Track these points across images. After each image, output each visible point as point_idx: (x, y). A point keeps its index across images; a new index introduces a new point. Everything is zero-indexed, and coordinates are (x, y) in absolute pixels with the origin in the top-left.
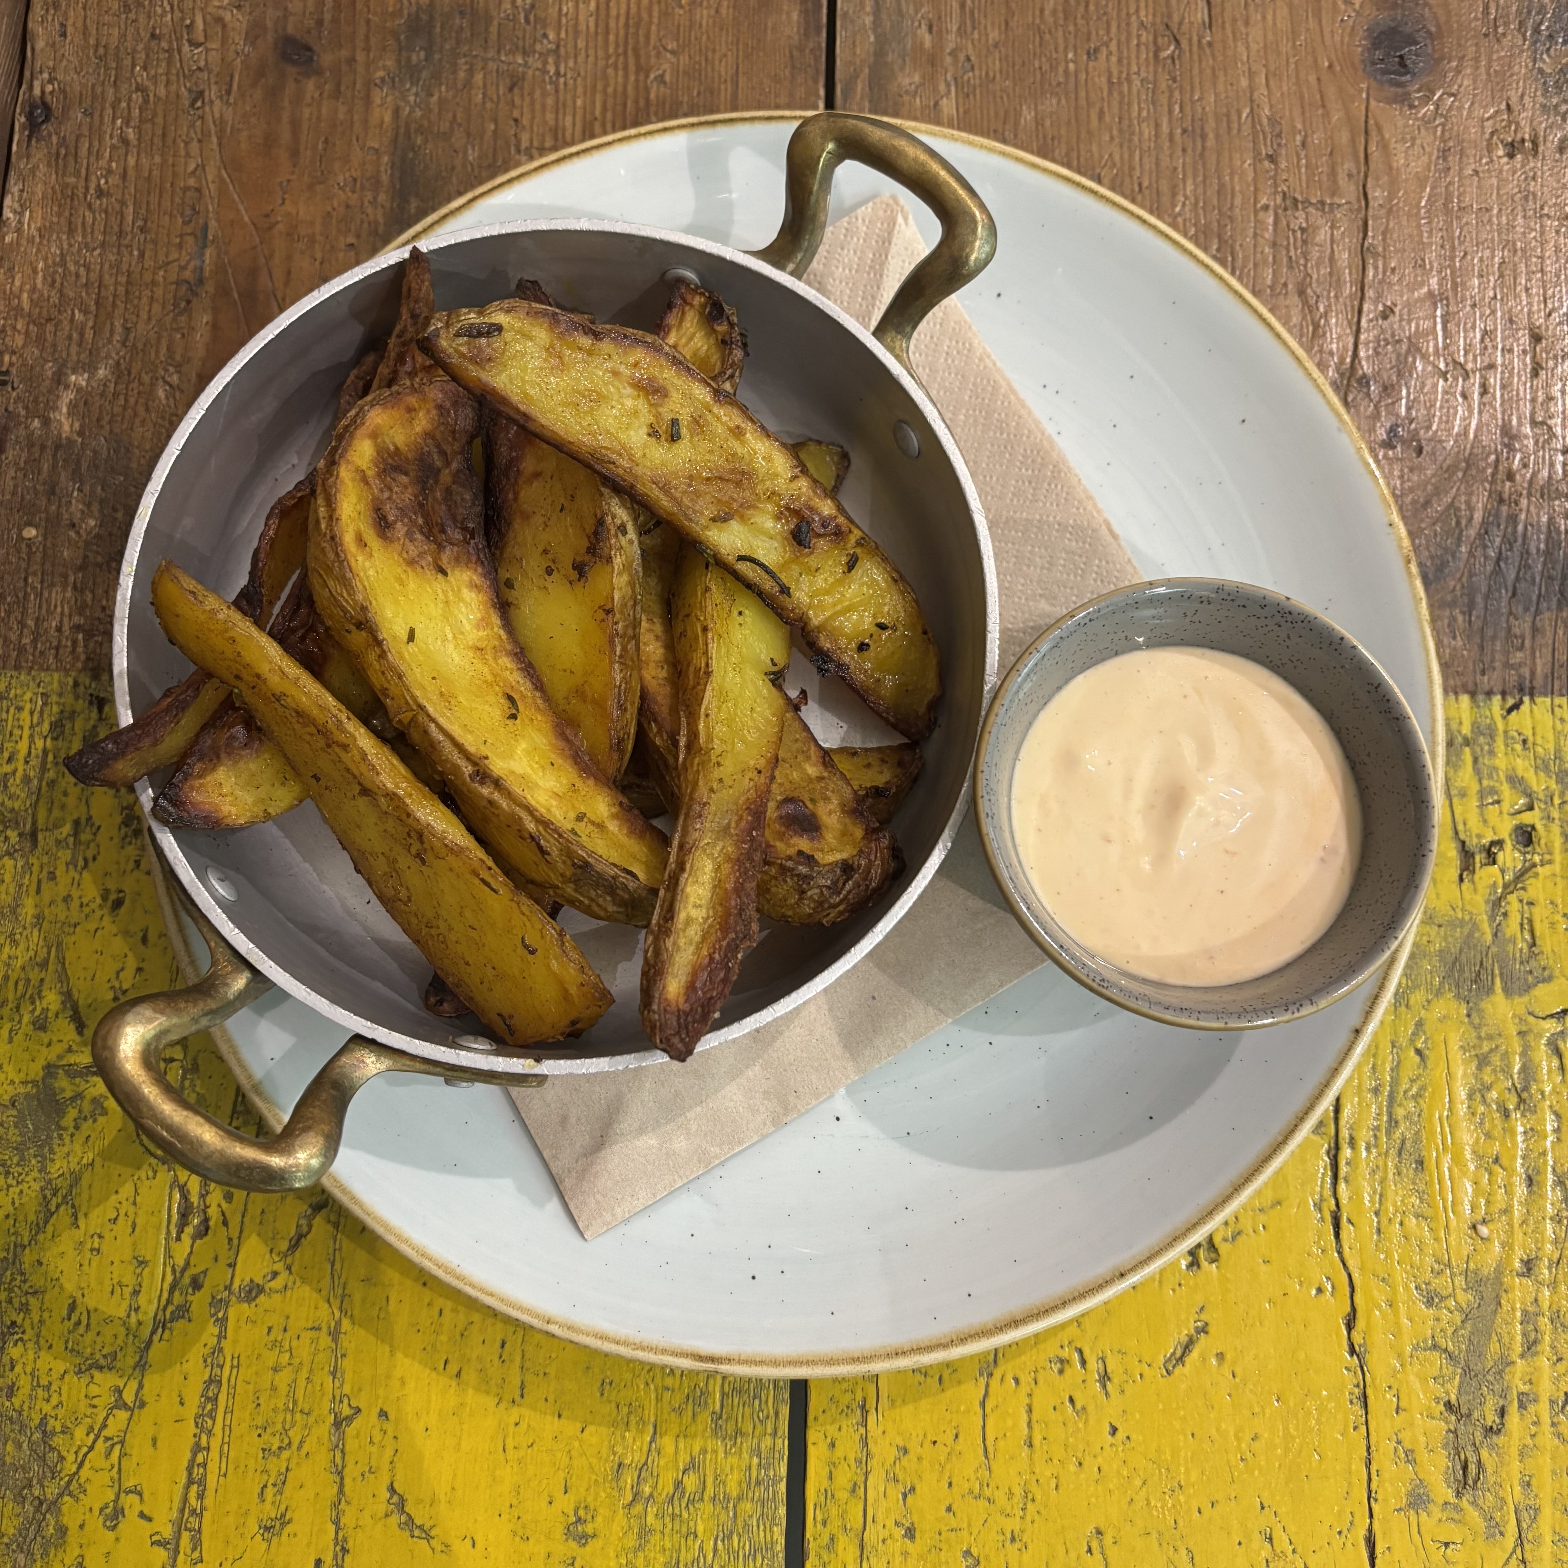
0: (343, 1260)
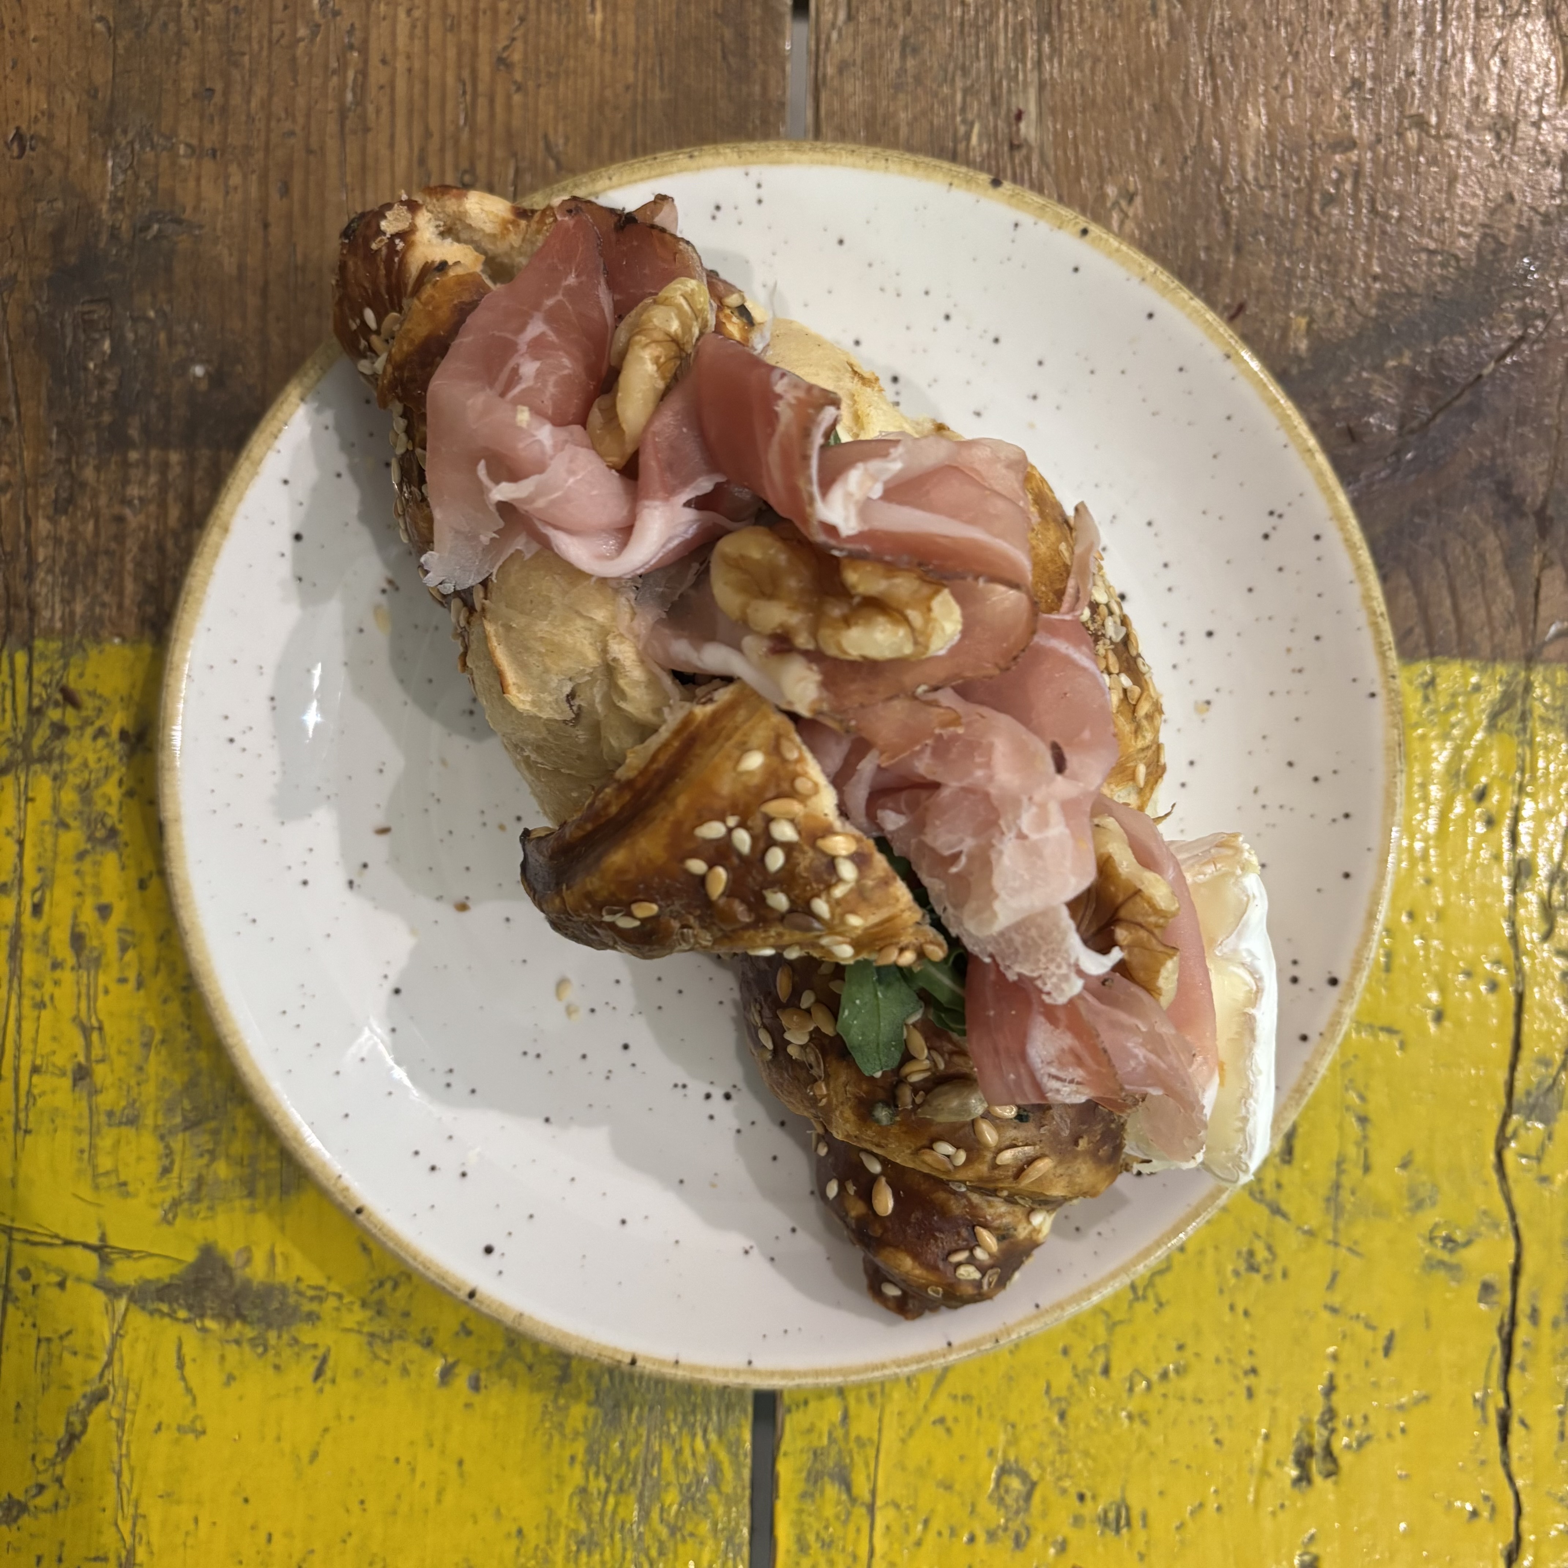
0: (132, 1469)
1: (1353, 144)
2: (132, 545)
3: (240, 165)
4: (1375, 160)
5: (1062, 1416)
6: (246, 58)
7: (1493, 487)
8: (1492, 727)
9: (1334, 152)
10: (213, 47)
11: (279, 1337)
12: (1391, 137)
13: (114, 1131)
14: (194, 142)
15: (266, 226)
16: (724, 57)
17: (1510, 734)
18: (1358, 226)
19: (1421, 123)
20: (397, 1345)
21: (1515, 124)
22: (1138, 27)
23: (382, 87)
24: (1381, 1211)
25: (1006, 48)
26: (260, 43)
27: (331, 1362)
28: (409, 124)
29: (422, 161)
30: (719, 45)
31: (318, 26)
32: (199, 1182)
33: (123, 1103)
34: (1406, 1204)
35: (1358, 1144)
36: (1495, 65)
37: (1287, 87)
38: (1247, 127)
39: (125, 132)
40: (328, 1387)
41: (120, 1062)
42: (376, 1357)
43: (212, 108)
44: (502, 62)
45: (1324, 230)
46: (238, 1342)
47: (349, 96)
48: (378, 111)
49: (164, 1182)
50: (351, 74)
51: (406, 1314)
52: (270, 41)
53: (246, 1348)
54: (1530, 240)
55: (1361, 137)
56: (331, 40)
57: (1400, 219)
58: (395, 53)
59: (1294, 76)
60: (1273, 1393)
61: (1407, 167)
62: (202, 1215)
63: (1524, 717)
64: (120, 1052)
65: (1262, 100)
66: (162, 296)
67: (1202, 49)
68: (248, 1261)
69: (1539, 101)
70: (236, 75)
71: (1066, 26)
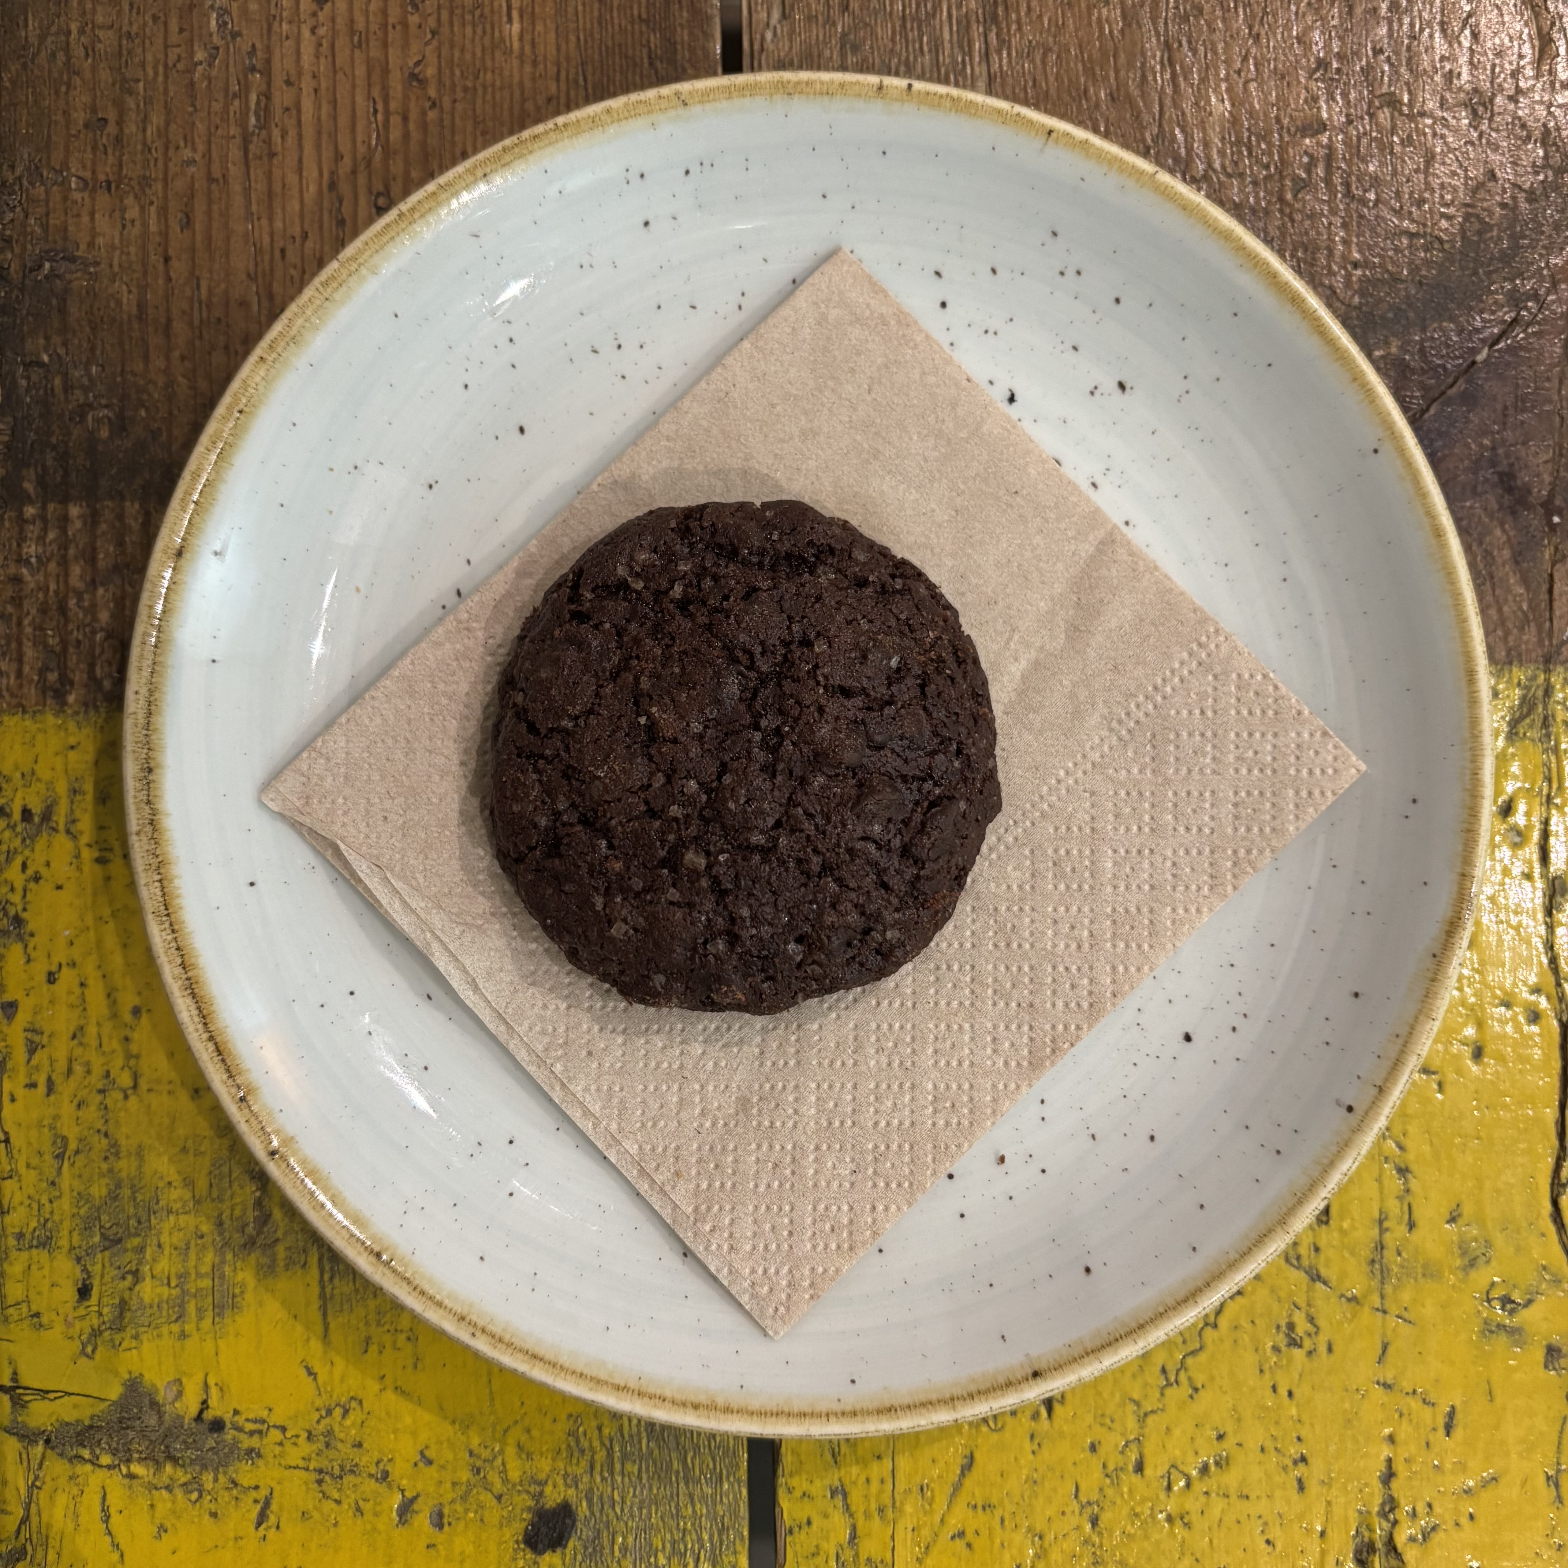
1: (1323, 127)
2: (31, 607)
3: (136, 197)
4: (1347, 143)
5: (1095, 1522)
6: (141, 84)
7: (1496, 478)
8: (1512, 736)
9: (1304, 137)
10: (105, 75)
11: (216, 1480)
12: (1362, 118)
13: (25, 1255)
14: (87, 175)
15: (167, 260)
16: (651, 64)
17: (1533, 740)
18: (1333, 212)
19: (1393, 102)
20: (349, 1479)
21: (1492, 100)
22: (1090, 15)
23: (287, 109)
24: (1430, 1272)
25: (951, 41)
26: (155, 68)
27: (274, 1506)
28: (318, 146)
29: (333, 186)
30: (645, 51)
31: (217, 48)
32: (123, 1306)
33: (34, 1224)
34: (1458, 1262)
35: (1400, 1198)
36: (1466, 40)
37: (1249, 70)
38: (1211, 114)
39: (12, 167)
40: (272, 1534)
41: (30, 1177)
42: (326, 1496)
43: (104, 140)
44: (415, 78)
45: (1298, 217)
46: (169, 1488)
47: (253, 120)
48: (284, 134)
49: (82, 1311)
50: (253, 97)
51: (360, 1445)
52: (166, 65)
53: (179, 1493)
54: (1515, 219)
55: (1330, 118)
56: (231, 62)
57: (1377, 201)
58: (300, 74)
59: (1255, 58)
60: (1326, 1483)
61: (1382, 150)
62: (125, 1345)
63: (1546, 722)
64: (28, 1166)
65: (1224, 86)
66: (56, 340)
67: (1158, 34)
68: (180, 1394)
69: (1515, 74)
70: (130, 102)
71: (1014, 16)
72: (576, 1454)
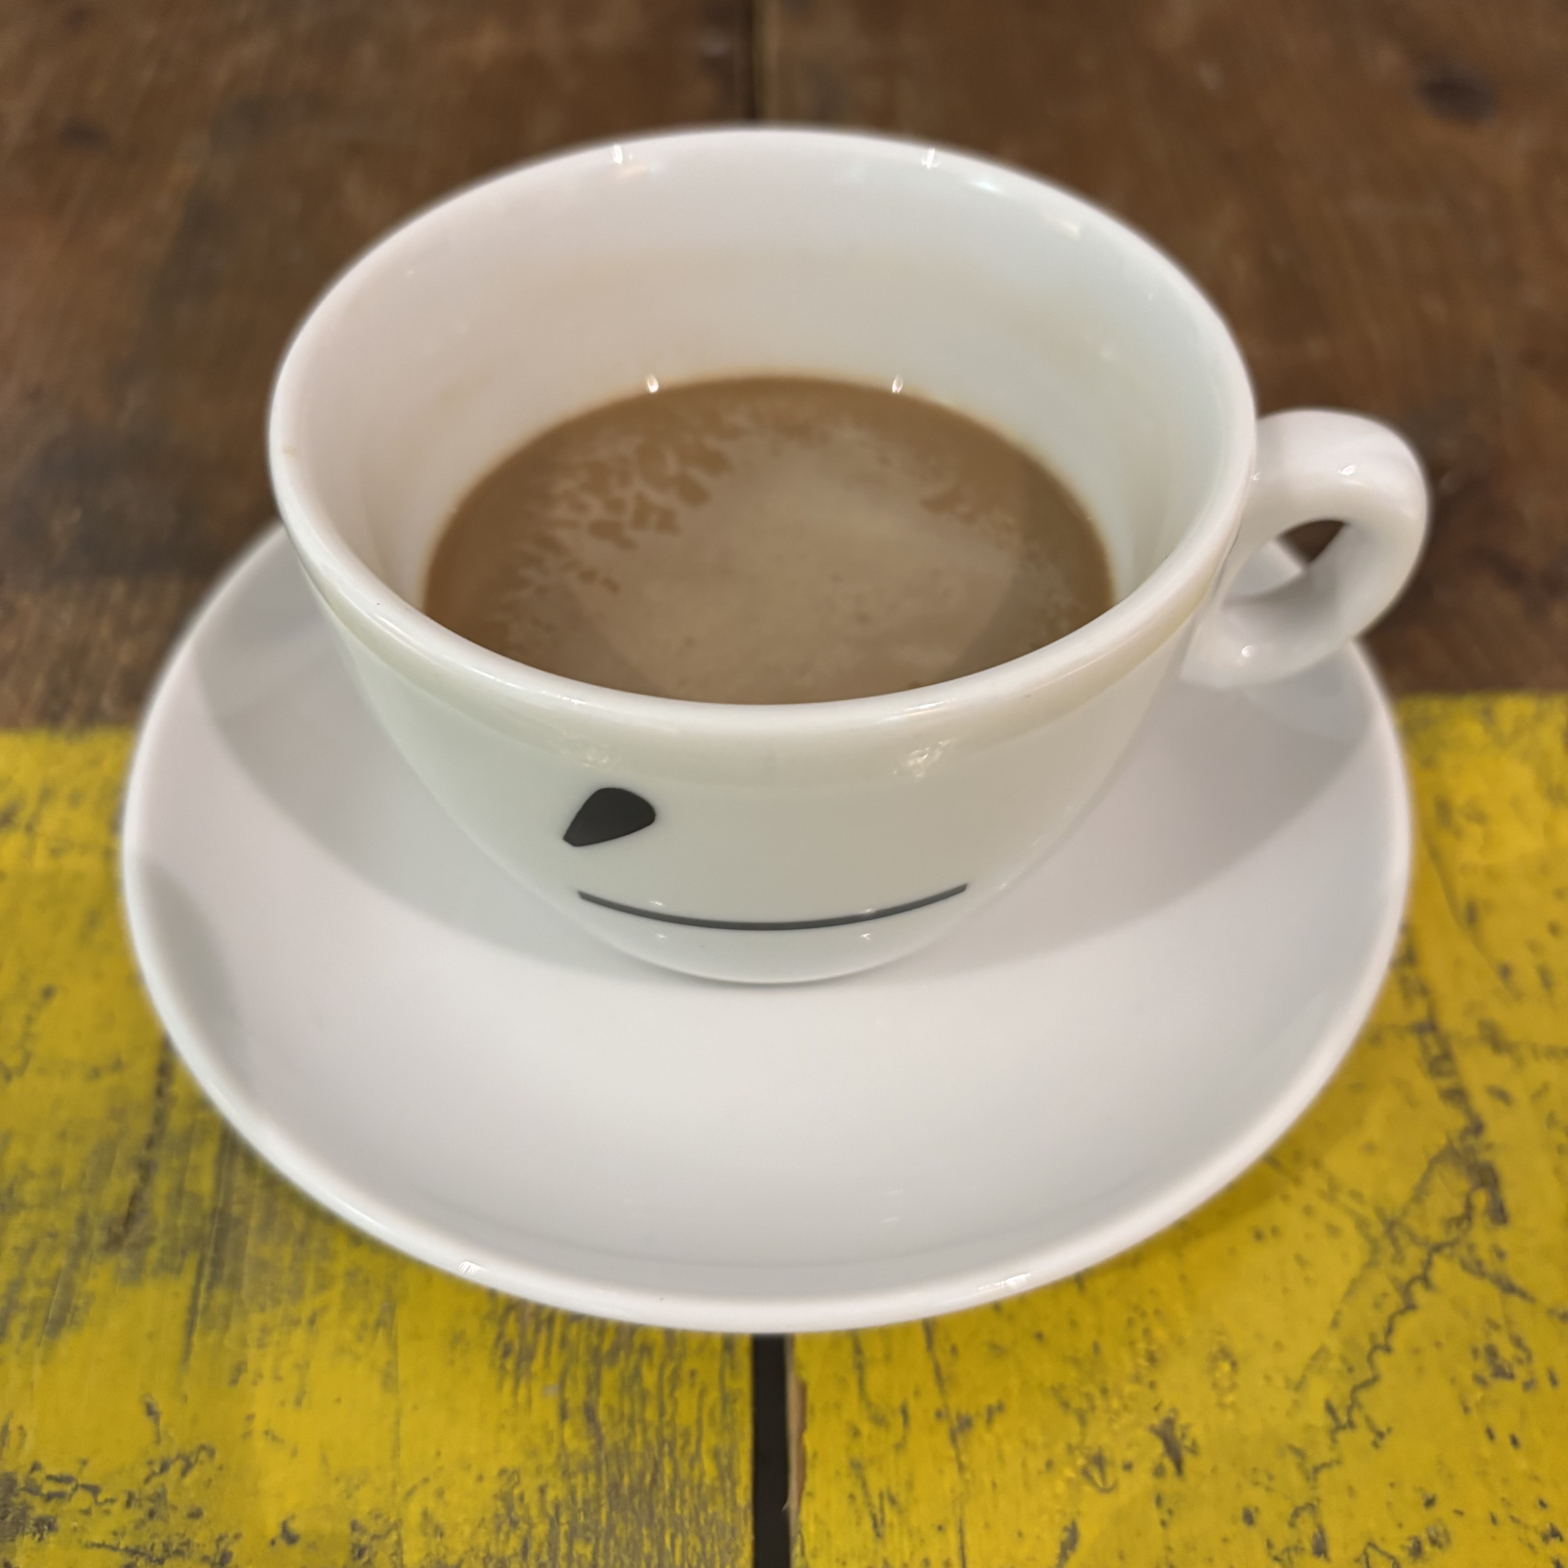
51: (198, 1514)
72: (505, 1527)
